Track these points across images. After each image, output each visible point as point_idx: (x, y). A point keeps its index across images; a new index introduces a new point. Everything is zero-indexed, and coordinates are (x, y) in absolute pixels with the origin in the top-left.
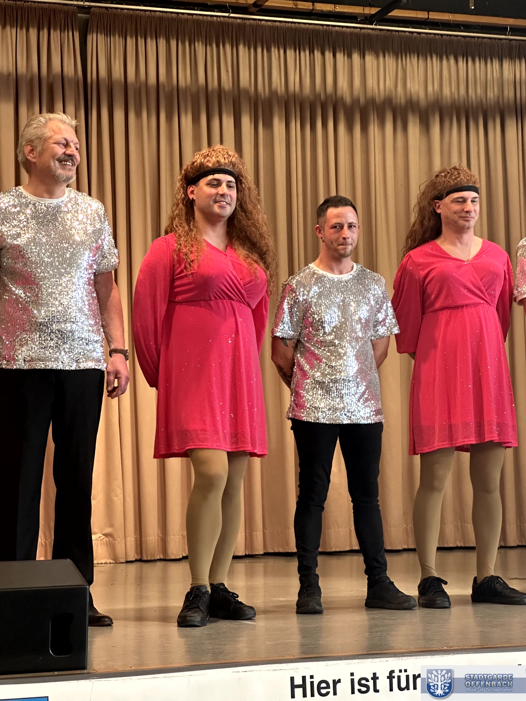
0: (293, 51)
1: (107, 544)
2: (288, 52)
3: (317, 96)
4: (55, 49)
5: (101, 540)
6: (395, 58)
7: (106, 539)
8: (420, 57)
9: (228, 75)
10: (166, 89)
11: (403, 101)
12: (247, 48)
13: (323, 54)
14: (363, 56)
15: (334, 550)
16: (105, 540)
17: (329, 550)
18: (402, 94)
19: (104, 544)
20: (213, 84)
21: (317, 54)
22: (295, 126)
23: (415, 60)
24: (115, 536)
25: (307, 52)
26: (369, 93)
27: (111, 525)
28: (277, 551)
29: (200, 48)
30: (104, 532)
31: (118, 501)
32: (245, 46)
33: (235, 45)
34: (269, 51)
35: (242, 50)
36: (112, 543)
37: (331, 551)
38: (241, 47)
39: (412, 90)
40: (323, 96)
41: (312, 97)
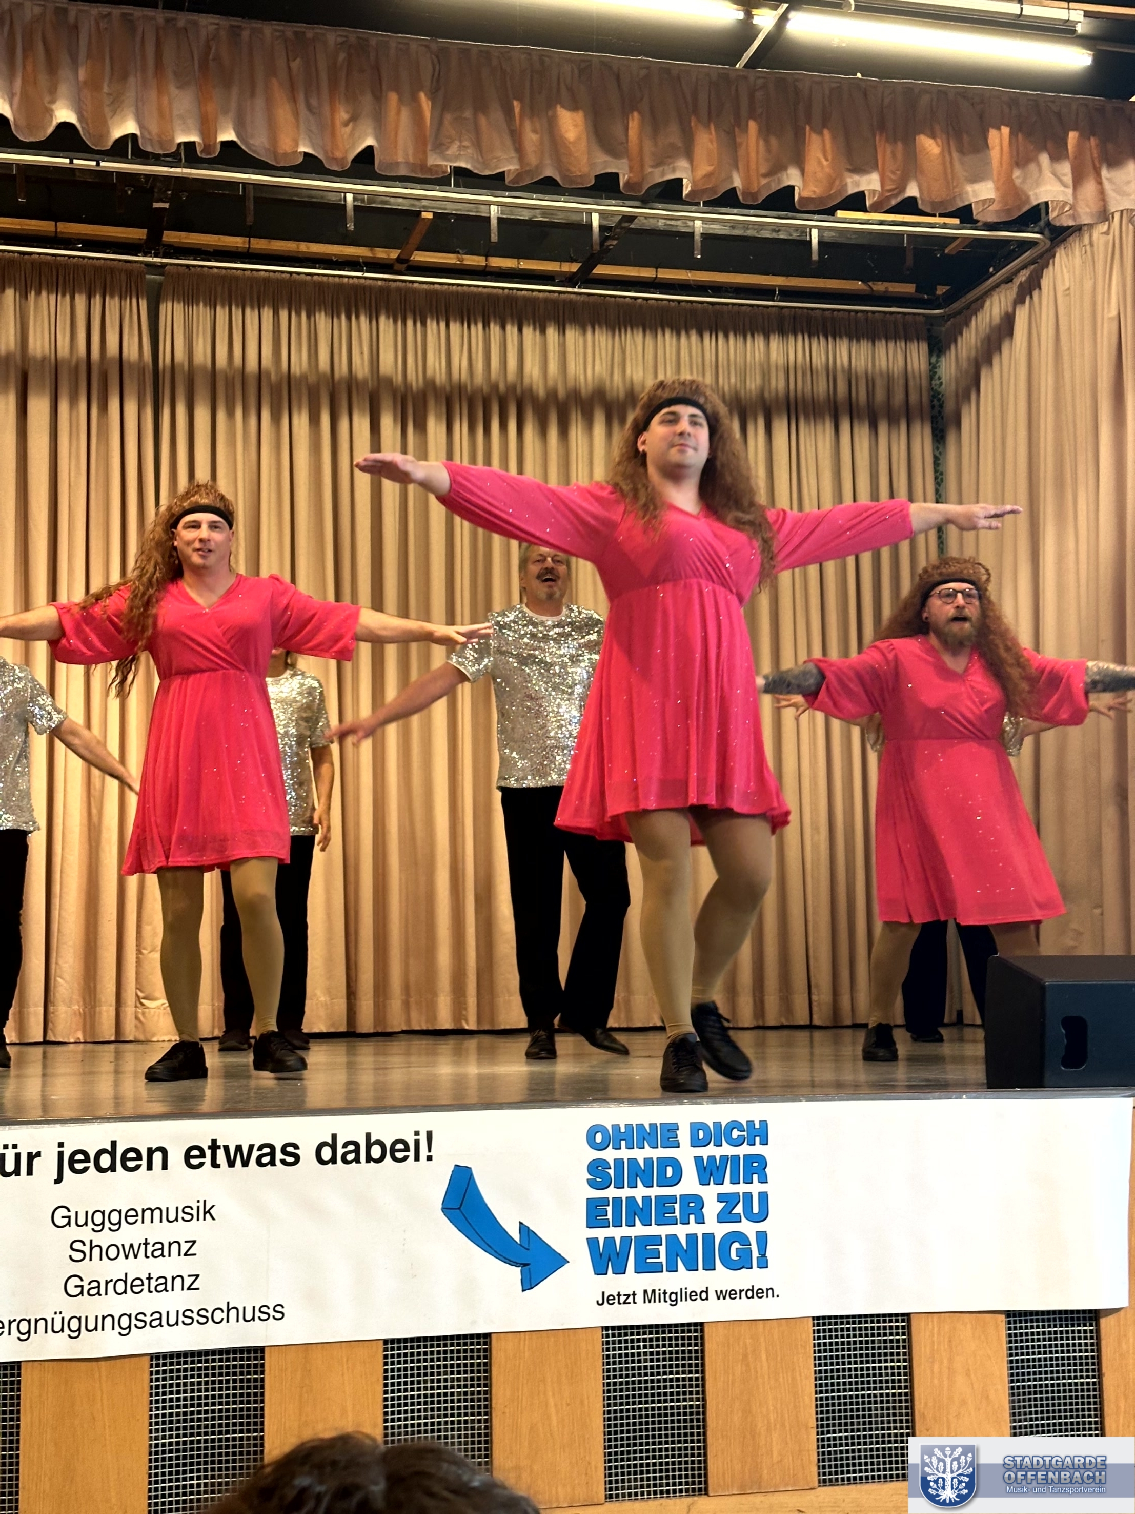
0: (458, 325)
2: (452, 325)
3: (495, 387)
4: (112, 323)
6: (610, 334)
8: (648, 332)
9: (362, 359)
10: (273, 377)
11: (622, 394)
12: (391, 320)
13: (503, 328)
14: (562, 331)
17: (497, 1028)
18: (621, 385)
20: (342, 369)
21: (495, 329)
22: (461, 429)
23: (639, 337)
25: (480, 326)
26: (571, 383)
28: (425, 1028)
29: (322, 321)
32: (388, 317)
33: (374, 316)
34: (424, 324)
35: (385, 324)
38: (382, 319)
39: (635, 378)
40: (502, 387)
41: (486, 389)
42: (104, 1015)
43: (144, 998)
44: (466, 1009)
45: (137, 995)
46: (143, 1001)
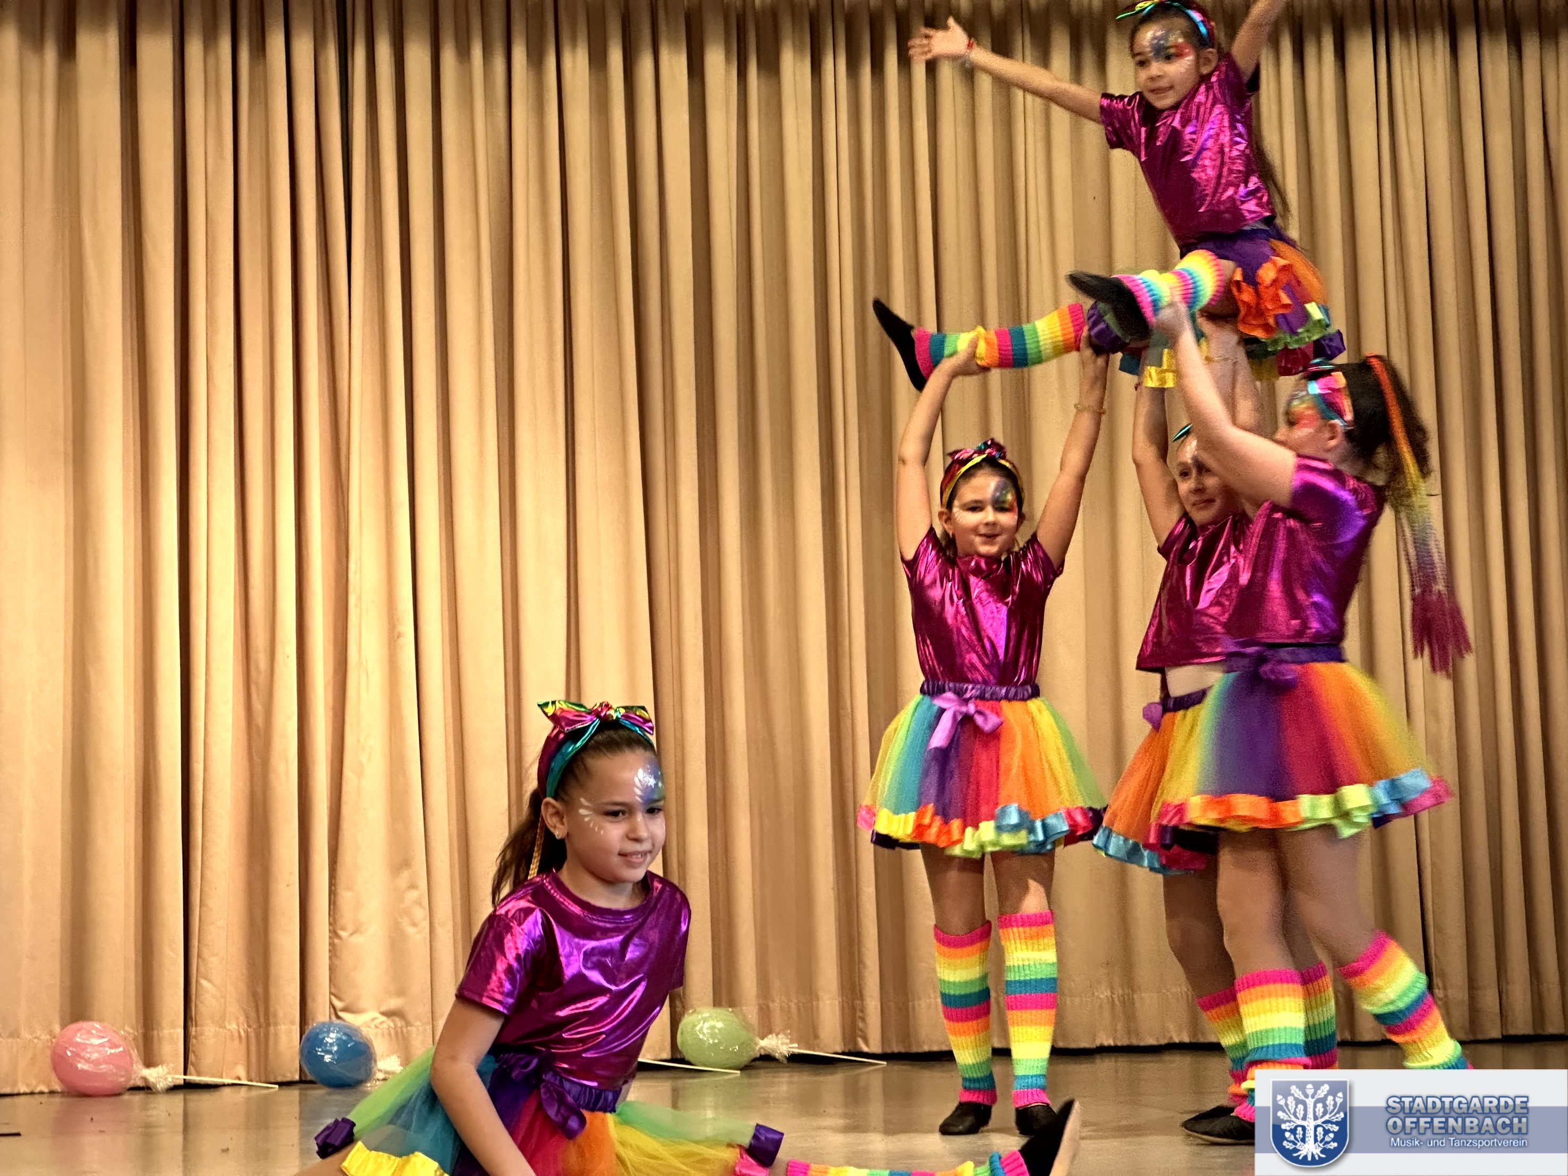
1: (390, 1035)
5: (376, 1027)
7: (388, 1023)
15: (926, 1048)
16: (385, 1026)
17: (914, 1050)
19: (383, 1035)
22: (835, 68)
24: (410, 1017)
27: (401, 992)
30: (384, 1008)
31: (417, 936)
36: (402, 1032)
37: (920, 1050)
42: (283, 1039)
43: (345, 1010)
44: (863, 1019)
45: (332, 1004)
46: (341, 1014)
